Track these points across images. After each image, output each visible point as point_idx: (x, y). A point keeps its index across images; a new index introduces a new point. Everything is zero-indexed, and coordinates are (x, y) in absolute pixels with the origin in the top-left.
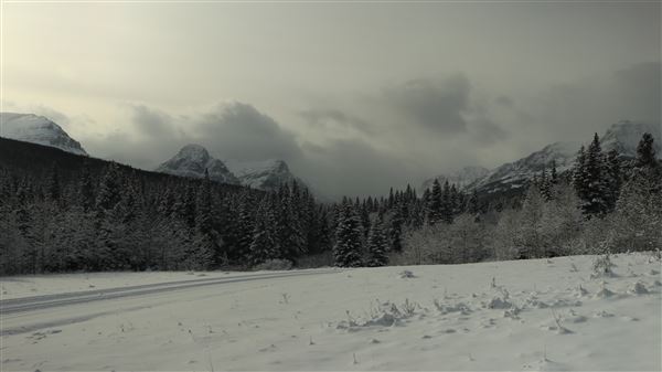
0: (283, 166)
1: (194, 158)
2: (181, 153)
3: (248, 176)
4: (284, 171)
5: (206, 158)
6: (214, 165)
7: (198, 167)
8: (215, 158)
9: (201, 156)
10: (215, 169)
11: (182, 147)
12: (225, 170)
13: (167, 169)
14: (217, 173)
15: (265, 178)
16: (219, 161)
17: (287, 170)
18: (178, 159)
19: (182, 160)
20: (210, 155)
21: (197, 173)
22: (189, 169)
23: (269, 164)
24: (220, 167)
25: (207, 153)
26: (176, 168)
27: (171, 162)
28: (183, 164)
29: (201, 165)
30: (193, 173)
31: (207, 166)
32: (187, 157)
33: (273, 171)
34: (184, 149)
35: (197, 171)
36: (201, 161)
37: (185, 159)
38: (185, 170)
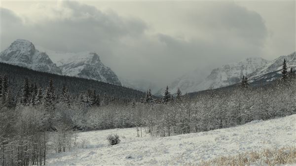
0: (96, 57)
1: (23, 51)
2: (11, 46)
3: (66, 66)
4: (97, 62)
5: (33, 51)
6: (40, 57)
7: (28, 59)
8: (40, 51)
9: (29, 49)
10: (41, 61)
11: (13, 42)
12: (49, 62)
14: (43, 64)
15: (82, 68)
17: (99, 60)
18: (9, 52)
19: (13, 53)
20: (37, 48)
22: (21, 61)
23: (84, 57)
24: (45, 58)
25: (34, 47)
26: (8, 60)
27: (4, 54)
28: (13, 56)
29: (30, 57)
30: (23, 63)
31: (34, 57)
32: (17, 50)
33: (88, 62)
34: (15, 43)
35: (26, 62)
36: (29, 53)
37: (15, 52)
38: (16, 61)
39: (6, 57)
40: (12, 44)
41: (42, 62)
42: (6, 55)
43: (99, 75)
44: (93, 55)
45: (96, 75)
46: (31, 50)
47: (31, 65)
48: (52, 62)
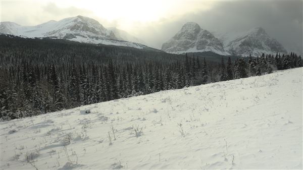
0: (261, 30)
2: (182, 28)
6: (203, 34)
7: (193, 37)
8: (204, 29)
9: (194, 29)
11: (183, 25)
13: (173, 40)
14: (204, 39)
16: (206, 31)
17: (265, 33)
18: (180, 33)
19: (182, 33)
20: (201, 28)
21: (190, 41)
22: (186, 38)
25: (199, 26)
26: (178, 39)
27: (176, 35)
28: (183, 35)
29: (194, 35)
30: (188, 40)
31: (198, 35)
32: (186, 31)
33: (252, 35)
34: (185, 26)
35: (191, 39)
36: (194, 32)
37: (184, 32)
38: (183, 39)
39: (177, 37)
41: (203, 37)
43: (261, 45)
44: (258, 29)
45: (259, 45)
46: (196, 29)
47: (194, 41)
48: (213, 37)
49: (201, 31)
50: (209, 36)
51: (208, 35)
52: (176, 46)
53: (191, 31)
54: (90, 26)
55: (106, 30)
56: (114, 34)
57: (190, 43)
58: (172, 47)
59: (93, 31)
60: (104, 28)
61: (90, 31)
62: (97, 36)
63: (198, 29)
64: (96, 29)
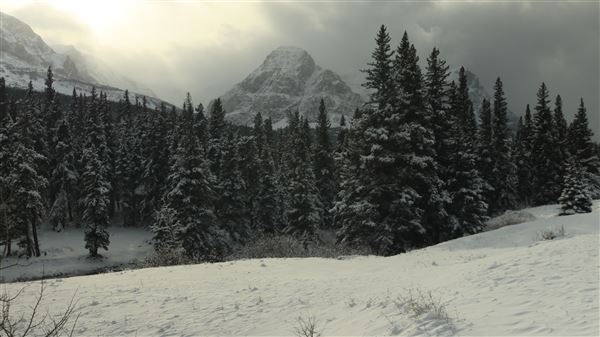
1: (284, 71)
2: (265, 62)
5: (308, 68)
6: (320, 80)
7: (294, 87)
8: (324, 68)
9: (299, 65)
10: (320, 87)
11: (269, 53)
12: (342, 89)
13: (240, 92)
14: (324, 95)
16: (329, 73)
18: (260, 73)
19: (265, 75)
20: (316, 64)
21: (287, 97)
22: (276, 89)
25: (311, 61)
26: (254, 90)
27: (248, 80)
28: (266, 81)
29: (297, 81)
30: (281, 95)
31: (310, 81)
32: (275, 69)
34: (272, 56)
35: (288, 92)
36: (296, 74)
37: (271, 73)
38: (268, 93)
39: (252, 85)
40: (268, 57)
41: (321, 90)
42: (252, 82)
46: (302, 67)
47: (298, 99)
48: (349, 90)
49: (316, 74)
50: (337, 86)
51: (335, 83)
52: (246, 109)
53: (288, 69)
54: (11, 40)
55: (53, 52)
56: (73, 65)
57: (287, 103)
58: (236, 112)
59: (19, 53)
60: (47, 48)
61: (12, 54)
62: (33, 68)
63: (307, 66)
64: (27, 49)
